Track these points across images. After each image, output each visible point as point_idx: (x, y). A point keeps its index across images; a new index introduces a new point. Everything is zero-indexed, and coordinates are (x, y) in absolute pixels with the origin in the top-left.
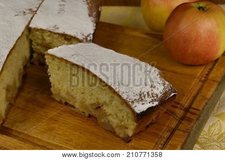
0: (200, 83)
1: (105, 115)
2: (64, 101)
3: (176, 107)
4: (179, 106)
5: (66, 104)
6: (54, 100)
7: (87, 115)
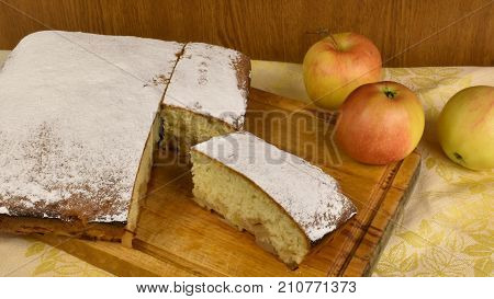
0: (381, 191)
1: (267, 234)
2: (209, 208)
3: (352, 225)
4: (355, 223)
5: (212, 211)
6: (197, 205)
7: (241, 229)
